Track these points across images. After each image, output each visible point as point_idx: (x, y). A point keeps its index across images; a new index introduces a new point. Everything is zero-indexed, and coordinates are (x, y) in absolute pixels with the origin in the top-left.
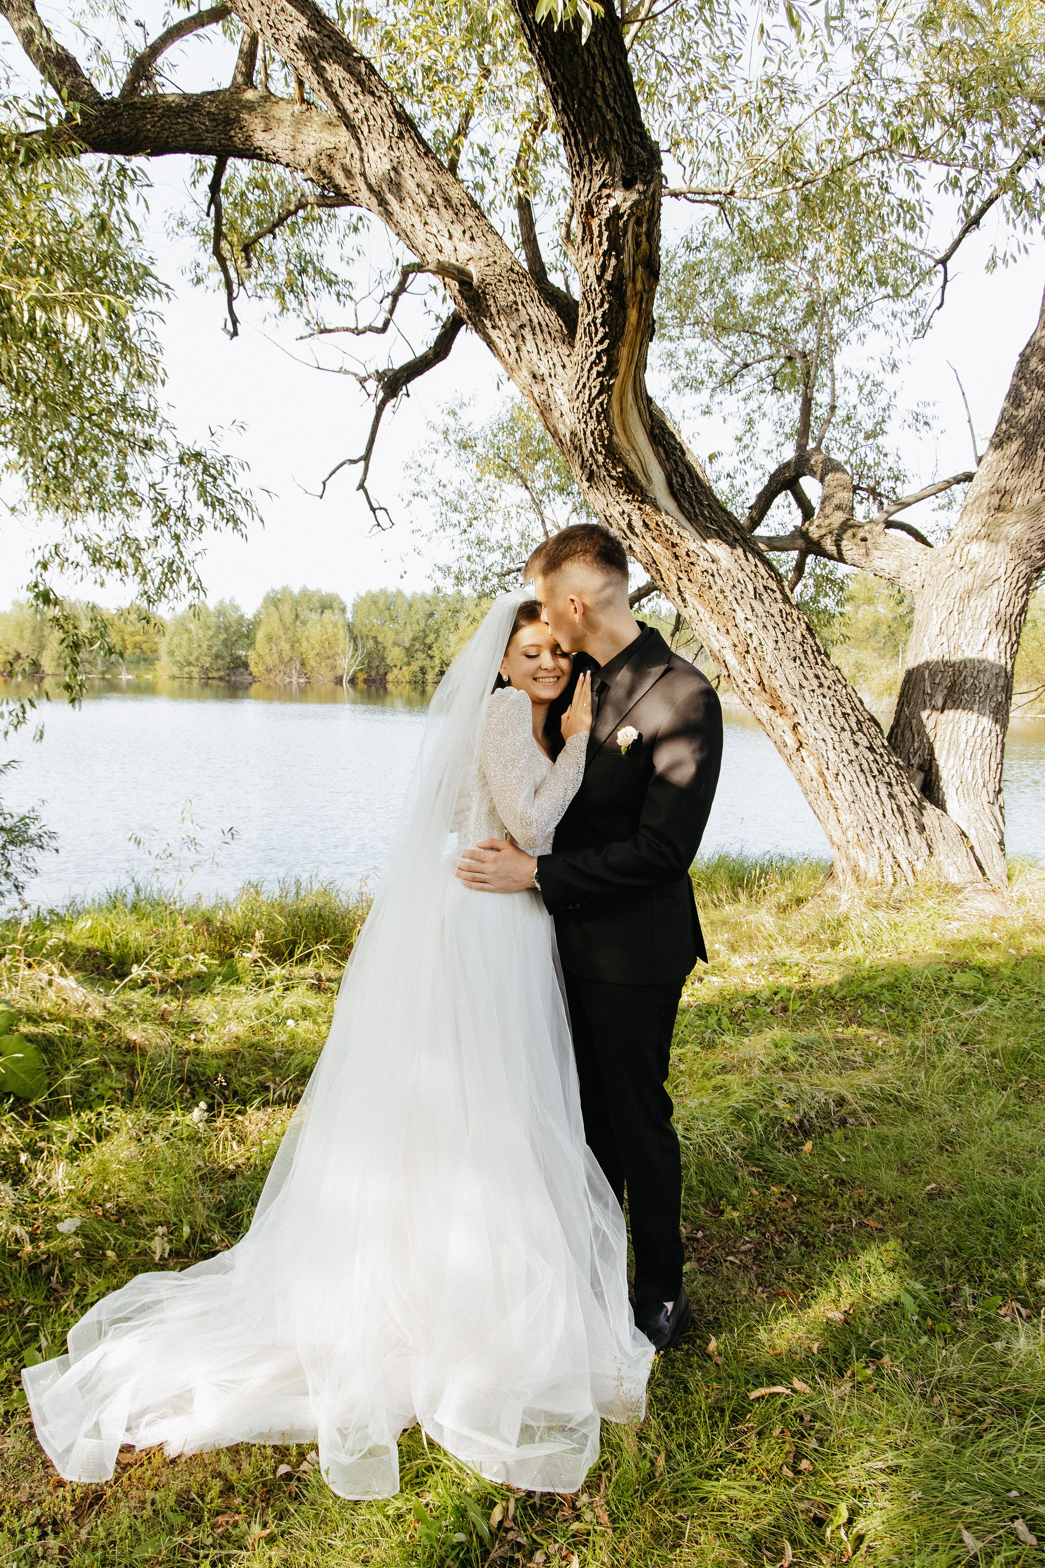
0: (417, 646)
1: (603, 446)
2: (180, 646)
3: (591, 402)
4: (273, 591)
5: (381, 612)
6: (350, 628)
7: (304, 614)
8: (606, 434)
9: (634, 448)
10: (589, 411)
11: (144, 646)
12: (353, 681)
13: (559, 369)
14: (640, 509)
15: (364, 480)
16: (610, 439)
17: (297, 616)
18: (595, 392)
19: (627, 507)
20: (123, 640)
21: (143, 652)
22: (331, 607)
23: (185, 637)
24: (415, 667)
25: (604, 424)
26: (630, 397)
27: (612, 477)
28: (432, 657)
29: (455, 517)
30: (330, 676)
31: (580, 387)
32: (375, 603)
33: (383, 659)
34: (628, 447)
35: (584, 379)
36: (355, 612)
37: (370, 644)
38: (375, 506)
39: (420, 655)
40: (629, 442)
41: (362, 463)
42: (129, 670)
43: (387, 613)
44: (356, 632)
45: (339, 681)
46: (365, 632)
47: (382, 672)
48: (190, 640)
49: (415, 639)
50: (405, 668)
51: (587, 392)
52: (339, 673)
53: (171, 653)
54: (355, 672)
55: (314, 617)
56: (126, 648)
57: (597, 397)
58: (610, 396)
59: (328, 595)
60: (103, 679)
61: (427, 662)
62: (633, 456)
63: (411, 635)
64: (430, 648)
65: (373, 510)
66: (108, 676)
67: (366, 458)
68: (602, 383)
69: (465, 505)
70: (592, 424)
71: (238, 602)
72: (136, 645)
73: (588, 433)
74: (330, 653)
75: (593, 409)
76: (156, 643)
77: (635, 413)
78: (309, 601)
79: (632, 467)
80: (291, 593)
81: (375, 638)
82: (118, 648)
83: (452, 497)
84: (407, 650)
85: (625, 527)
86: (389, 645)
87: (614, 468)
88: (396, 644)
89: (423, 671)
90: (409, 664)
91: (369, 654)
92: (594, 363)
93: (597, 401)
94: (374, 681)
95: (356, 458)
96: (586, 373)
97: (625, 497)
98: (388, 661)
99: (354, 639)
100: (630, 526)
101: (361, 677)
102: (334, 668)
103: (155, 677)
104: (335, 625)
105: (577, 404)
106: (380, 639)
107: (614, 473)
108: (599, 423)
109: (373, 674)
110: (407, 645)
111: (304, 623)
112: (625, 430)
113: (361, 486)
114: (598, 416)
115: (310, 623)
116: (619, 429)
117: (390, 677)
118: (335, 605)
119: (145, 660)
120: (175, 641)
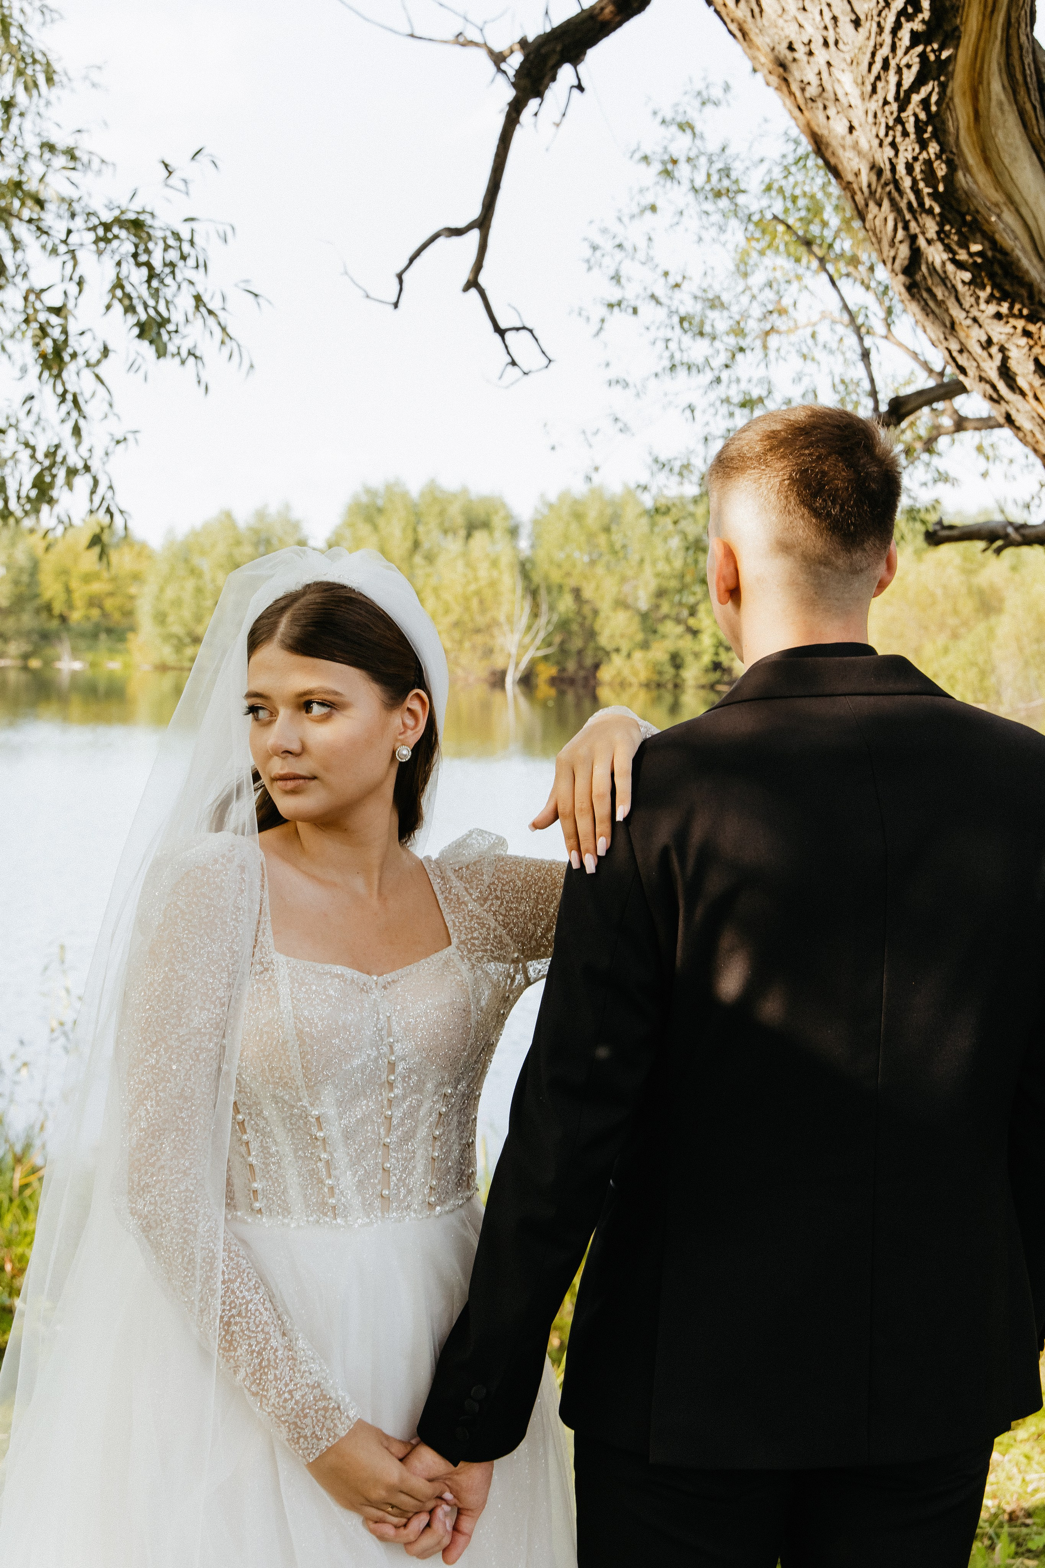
0: (665, 608)
1: (935, 196)
2: (177, 603)
3: (903, 102)
4: (369, 491)
5: (591, 537)
6: (525, 569)
7: (431, 536)
8: (941, 170)
9: (1010, 200)
10: (899, 120)
11: (109, 604)
12: (527, 681)
13: (846, 26)
14: (1027, 334)
15: (478, 266)
16: (949, 179)
17: (416, 544)
18: (909, 78)
19: (999, 331)
20: (68, 591)
21: (105, 615)
22: (486, 525)
23: (190, 584)
24: (659, 652)
25: (933, 148)
26: (996, 86)
27: (960, 265)
28: (695, 633)
29: (698, 350)
30: (480, 670)
31: (877, 66)
32: (578, 516)
33: (591, 635)
34: (996, 196)
35: (885, 51)
36: (536, 540)
37: (566, 604)
38: (503, 325)
39: (671, 628)
40: (998, 184)
41: (475, 234)
42: (75, 653)
43: (602, 539)
44: (537, 578)
45: (498, 680)
46: (556, 576)
47: (589, 661)
48: (199, 591)
49: (661, 593)
50: (638, 655)
51: (893, 78)
52: (499, 662)
53: (161, 618)
54: (533, 664)
55: (453, 546)
56: (70, 605)
57: (916, 86)
58: (943, 87)
59: (484, 500)
60: (25, 668)
61: (686, 644)
62: (1009, 217)
63: (653, 585)
64: (693, 612)
65: (501, 332)
66: (35, 663)
67: (483, 223)
68: (923, 56)
69: (719, 321)
70: (908, 148)
71: (297, 514)
72: (94, 602)
73: (901, 169)
74: (481, 621)
75: (908, 116)
76: (132, 598)
77: (1011, 120)
78: (442, 513)
79: (1007, 241)
80: (405, 495)
81: (577, 593)
82: (58, 608)
83: (688, 306)
84: (644, 617)
85: (993, 374)
86: (605, 606)
87: (964, 244)
88: (621, 604)
89: (676, 661)
90: (645, 646)
91: (564, 625)
92: (902, 13)
93: (916, 98)
94: (572, 682)
95: (461, 224)
96: (887, 37)
97: (992, 309)
98: (603, 640)
99: (533, 593)
100: (1005, 372)
101: (546, 672)
102: (489, 652)
103: (126, 666)
104: (494, 563)
105: (874, 105)
106: (588, 593)
107: (962, 256)
108: (923, 145)
109: (571, 666)
110: (644, 604)
111: (430, 559)
112: (987, 161)
113: (473, 283)
114: (920, 128)
115: (441, 561)
116: (972, 158)
117: (605, 674)
118: (497, 522)
119: (109, 631)
120: (170, 593)
